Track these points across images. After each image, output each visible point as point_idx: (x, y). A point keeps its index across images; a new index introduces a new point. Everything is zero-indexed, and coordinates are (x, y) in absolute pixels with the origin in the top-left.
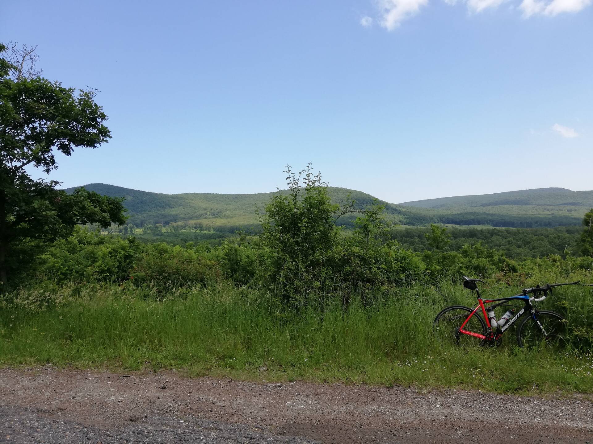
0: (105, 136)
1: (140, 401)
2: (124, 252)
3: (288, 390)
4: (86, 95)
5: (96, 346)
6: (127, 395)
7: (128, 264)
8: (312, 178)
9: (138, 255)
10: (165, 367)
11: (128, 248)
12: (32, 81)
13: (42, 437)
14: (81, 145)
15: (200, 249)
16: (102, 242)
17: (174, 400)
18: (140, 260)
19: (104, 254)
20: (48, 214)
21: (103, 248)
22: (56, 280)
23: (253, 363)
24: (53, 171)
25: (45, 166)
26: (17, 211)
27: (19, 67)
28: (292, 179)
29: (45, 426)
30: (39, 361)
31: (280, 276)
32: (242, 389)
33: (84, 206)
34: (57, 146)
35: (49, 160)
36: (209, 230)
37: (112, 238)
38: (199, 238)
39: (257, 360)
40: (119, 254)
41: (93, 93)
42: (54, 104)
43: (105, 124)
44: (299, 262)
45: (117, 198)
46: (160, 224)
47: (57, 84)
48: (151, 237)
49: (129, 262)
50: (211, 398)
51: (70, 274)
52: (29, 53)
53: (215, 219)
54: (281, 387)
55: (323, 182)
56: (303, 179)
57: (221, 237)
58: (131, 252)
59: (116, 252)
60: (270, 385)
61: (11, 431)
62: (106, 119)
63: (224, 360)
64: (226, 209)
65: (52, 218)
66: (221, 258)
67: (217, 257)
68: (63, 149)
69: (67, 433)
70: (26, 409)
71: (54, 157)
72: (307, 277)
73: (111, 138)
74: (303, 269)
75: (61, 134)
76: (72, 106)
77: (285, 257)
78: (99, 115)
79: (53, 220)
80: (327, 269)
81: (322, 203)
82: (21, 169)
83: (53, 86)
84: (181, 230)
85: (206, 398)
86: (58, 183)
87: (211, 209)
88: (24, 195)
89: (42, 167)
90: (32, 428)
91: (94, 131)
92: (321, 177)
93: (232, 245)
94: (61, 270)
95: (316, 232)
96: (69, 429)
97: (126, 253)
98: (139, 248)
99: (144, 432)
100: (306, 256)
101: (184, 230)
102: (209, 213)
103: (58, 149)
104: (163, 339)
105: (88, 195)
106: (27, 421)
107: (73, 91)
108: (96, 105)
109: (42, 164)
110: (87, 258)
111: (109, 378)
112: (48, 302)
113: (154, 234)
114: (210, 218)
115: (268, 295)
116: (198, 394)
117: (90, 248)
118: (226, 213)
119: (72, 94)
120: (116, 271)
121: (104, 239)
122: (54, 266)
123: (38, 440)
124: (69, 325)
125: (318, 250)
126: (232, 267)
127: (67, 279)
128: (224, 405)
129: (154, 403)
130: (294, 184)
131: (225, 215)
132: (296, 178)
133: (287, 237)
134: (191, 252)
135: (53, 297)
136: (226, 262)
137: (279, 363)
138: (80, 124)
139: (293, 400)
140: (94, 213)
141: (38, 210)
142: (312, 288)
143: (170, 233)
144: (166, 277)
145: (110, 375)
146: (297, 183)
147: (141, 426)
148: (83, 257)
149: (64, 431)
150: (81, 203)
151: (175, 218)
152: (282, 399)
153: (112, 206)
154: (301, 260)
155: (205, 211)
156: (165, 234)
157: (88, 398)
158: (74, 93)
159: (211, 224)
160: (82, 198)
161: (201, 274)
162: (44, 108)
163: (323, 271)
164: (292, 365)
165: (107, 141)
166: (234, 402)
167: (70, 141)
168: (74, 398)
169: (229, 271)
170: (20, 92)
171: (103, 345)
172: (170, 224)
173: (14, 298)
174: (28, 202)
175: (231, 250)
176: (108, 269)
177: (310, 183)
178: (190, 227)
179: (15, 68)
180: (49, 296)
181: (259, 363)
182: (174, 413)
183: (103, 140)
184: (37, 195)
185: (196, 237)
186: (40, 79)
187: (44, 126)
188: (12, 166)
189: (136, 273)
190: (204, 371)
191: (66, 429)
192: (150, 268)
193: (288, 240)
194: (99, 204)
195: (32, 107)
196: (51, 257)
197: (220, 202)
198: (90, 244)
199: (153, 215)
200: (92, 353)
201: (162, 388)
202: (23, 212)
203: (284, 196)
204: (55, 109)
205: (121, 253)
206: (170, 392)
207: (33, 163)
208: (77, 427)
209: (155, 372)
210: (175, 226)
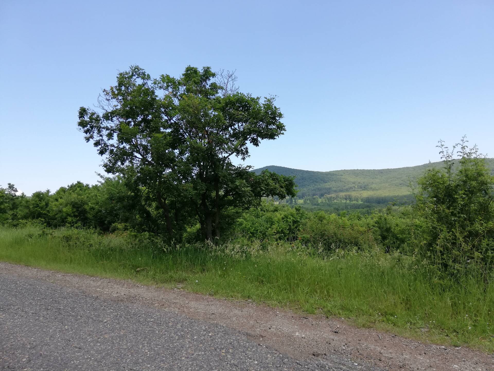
0: (281, 130)
1: (319, 340)
2: (293, 218)
3: (453, 354)
4: (269, 100)
5: (281, 291)
6: (308, 333)
7: (296, 228)
8: (467, 150)
9: (303, 221)
10: (335, 315)
11: (296, 215)
12: (234, 95)
13: (252, 355)
14: (265, 138)
15: (352, 217)
16: (276, 210)
17: (346, 344)
18: (305, 225)
19: (279, 219)
20: (245, 190)
21: (277, 214)
22: (247, 237)
23: (414, 323)
24: (247, 159)
25: (242, 155)
26: (225, 188)
27: (225, 87)
28: (445, 153)
29: (253, 347)
30: (243, 297)
31: (437, 245)
32: (407, 346)
33: (268, 183)
34: (250, 140)
35: (244, 151)
36: (357, 201)
37: (283, 207)
38: (349, 207)
39: (418, 321)
40: (289, 219)
41: (273, 99)
42: (247, 110)
43: (282, 121)
44: (456, 232)
45: (290, 177)
46: (317, 196)
47: (249, 95)
48: (310, 206)
49: (297, 226)
50: (379, 348)
51: (256, 233)
52: (231, 76)
53: (362, 192)
54: (446, 350)
55: (481, 154)
56: (458, 152)
57: (368, 207)
58: (297, 218)
59: (287, 218)
60: (434, 346)
61: (232, 346)
62: (282, 117)
63: (386, 317)
64: (372, 183)
65: (248, 192)
66: (372, 226)
67: (368, 224)
68: (254, 142)
69: (269, 355)
70: (239, 332)
71: (247, 149)
72: (466, 247)
73: (286, 131)
74: (461, 239)
75: (252, 132)
76: (259, 110)
77: (440, 227)
78: (278, 115)
79: (248, 194)
80: (488, 240)
81: (480, 174)
82: (227, 158)
83: (247, 97)
84: (333, 201)
85: (373, 347)
86: (251, 167)
87: (359, 183)
88: (230, 176)
89: (240, 156)
90: (245, 347)
91: (274, 127)
92: (478, 149)
93: (381, 214)
94: (250, 230)
95: (473, 204)
96: (270, 353)
97: (294, 219)
98: (303, 215)
99: (326, 366)
100: (463, 227)
101: (336, 201)
102: (356, 186)
103: (251, 143)
104: (331, 291)
105: (270, 175)
106: (241, 341)
107: (259, 99)
108: (275, 107)
109: (240, 154)
110: (267, 222)
111: (292, 317)
112: (245, 253)
113: (312, 204)
114: (358, 191)
115: (425, 262)
116: (366, 342)
117: (269, 214)
118: (372, 186)
119: (259, 101)
120: (288, 233)
121: (277, 208)
122: (246, 227)
123: (250, 356)
124: (261, 272)
125: (477, 221)
126: (382, 234)
127: (254, 237)
128: (391, 357)
129: (330, 344)
130: (447, 158)
131: (371, 188)
132: (450, 152)
133: (442, 207)
134: (345, 219)
135: (249, 250)
136: (377, 229)
137: (441, 327)
138: (264, 122)
139: (461, 364)
140: (275, 188)
141: (239, 187)
142: (473, 258)
143: (325, 203)
144: (326, 239)
145: (293, 315)
146: (450, 156)
147: (323, 361)
148: (264, 221)
149: (266, 354)
150: (266, 181)
151: (329, 191)
152: (448, 361)
153: (286, 182)
154: (459, 230)
155: (354, 185)
156: (321, 204)
157: (280, 331)
158: (260, 100)
159: (359, 196)
160: (267, 177)
161: (355, 238)
162: (241, 114)
163: (484, 243)
164: (455, 331)
165: (283, 134)
166: (401, 356)
167: (258, 136)
168: (270, 329)
169: (380, 237)
170: (227, 104)
171: (285, 290)
172: (325, 196)
173: (225, 249)
174: (233, 182)
175: (380, 219)
176: (282, 231)
177: (465, 156)
178: (341, 198)
179: (222, 88)
180: (246, 249)
181: (420, 324)
182: (347, 355)
183: (280, 133)
184: (237, 176)
185: (346, 207)
186: (238, 94)
187: (241, 127)
188: (222, 157)
189: (303, 235)
190: (369, 324)
191: (268, 352)
192: (313, 231)
193: (443, 211)
194: (278, 181)
195: (234, 114)
196: (243, 220)
197: (367, 176)
198: (268, 211)
199: (311, 189)
200: (278, 295)
201: (335, 332)
202: (230, 189)
203: (437, 169)
204: (248, 113)
205: (291, 219)
206: (342, 337)
207: (235, 154)
208: (275, 352)
209: (327, 318)
210: (329, 197)
